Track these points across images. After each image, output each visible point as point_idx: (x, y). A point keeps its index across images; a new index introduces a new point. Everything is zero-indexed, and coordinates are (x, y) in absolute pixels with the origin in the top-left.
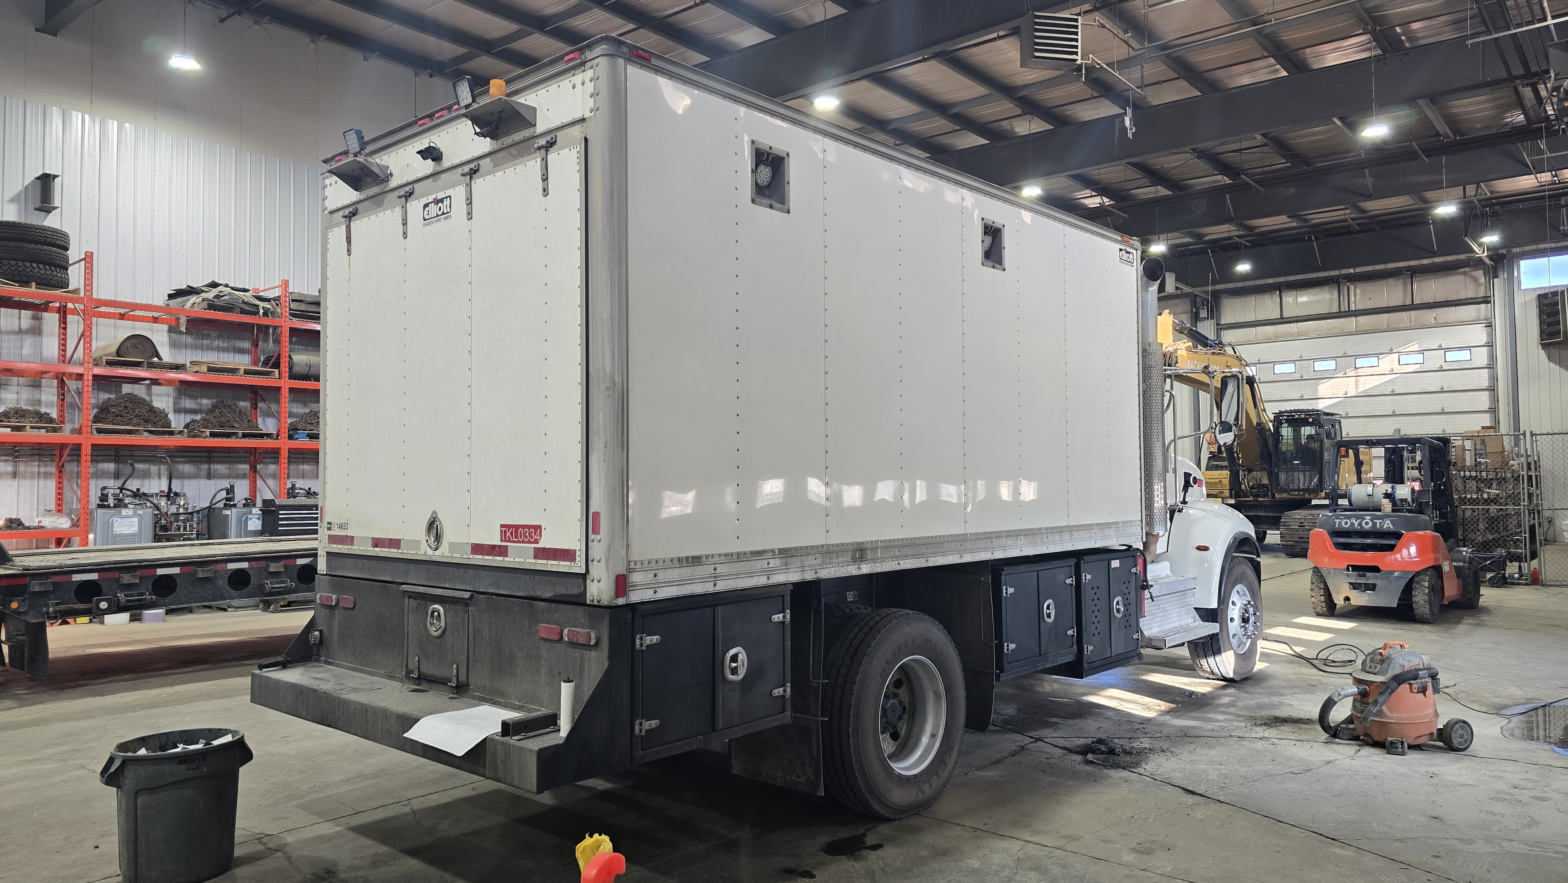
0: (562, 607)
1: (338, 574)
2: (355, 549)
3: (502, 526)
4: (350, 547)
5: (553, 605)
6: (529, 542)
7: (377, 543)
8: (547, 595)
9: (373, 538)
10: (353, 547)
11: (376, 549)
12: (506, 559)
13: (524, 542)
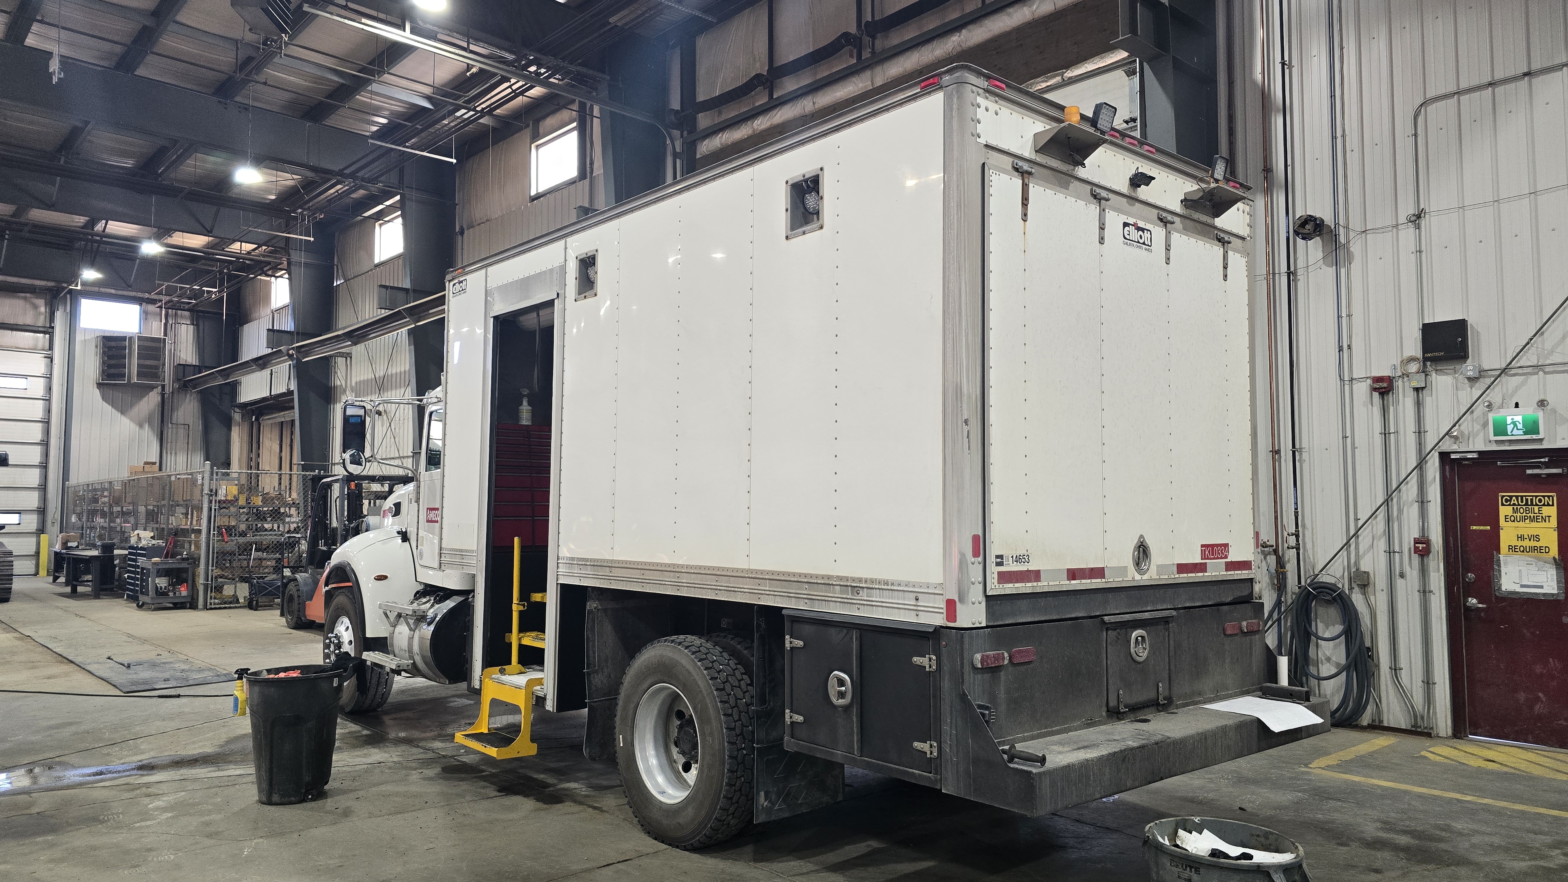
0: (1238, 606)
1: (1007, 622)
2: (1043, 586)
3: (1202, 546)
4: (1035, 584)
5: (1233, 607)
6: (1222, 558)
7: (1073, 574)
8: (1229, 600)
9: (1068, 570)
10: (1039, 584)
11: (1073, 582)
12: (1206, 574)
13: (1218, 558)
